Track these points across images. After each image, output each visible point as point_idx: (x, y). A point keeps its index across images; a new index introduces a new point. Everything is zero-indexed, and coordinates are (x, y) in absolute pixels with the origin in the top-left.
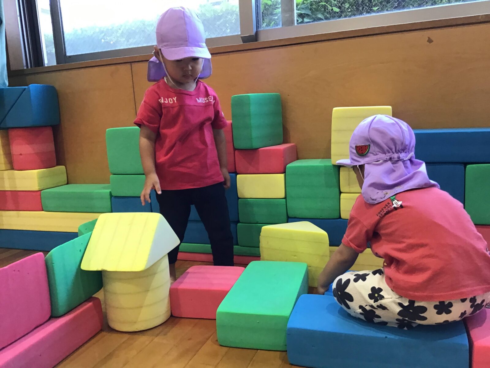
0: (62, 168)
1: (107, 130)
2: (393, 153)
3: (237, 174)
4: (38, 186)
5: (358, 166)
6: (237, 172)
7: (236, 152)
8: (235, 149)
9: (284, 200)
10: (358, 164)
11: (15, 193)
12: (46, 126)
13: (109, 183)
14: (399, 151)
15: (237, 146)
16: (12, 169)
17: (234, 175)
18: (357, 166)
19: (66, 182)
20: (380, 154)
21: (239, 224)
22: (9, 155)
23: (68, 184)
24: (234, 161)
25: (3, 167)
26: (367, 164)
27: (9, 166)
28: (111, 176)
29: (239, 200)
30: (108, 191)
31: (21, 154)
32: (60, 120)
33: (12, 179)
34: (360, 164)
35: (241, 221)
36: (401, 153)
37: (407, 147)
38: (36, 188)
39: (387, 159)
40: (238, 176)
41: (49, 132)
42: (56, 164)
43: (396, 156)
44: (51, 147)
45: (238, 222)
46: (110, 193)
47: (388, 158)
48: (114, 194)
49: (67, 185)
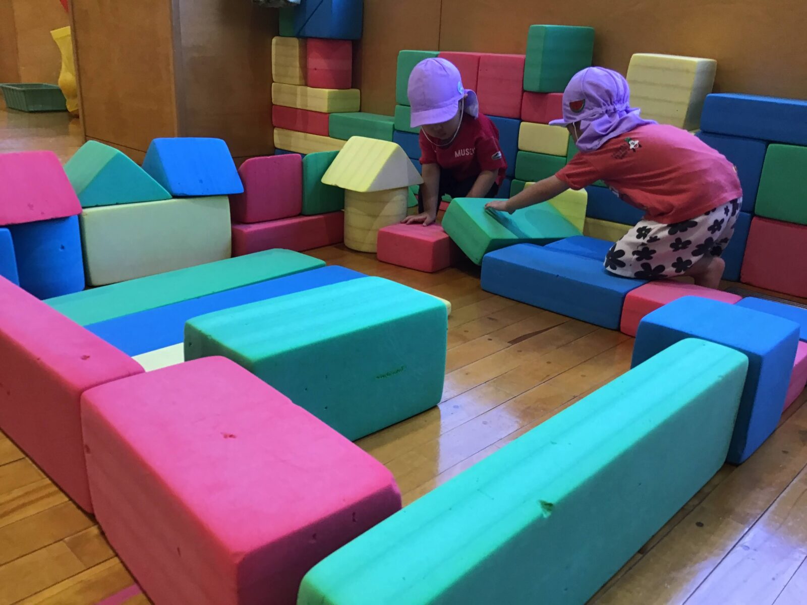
0: (357, 91)
1: (400, 52)
2: (609, 105)
3: (522, 121)
4: (328, 108)
5: (574, 124)
6: (522, 118)
7: (525, 94)
8: (523, 91)
9: (565, 158)
10: (573, 121)
11: (305, 112)
12: (345, 40)
13: (393, 116)
14: (614, 102)
15: (525, 88)
16: (306, 85)
17: (518, 121)
18: (572, 123)
19: (359, 110)
20: (596, 108)
21: (514, 180)
22: (304, 67)
23: (360, 111)
24: (519, 106)
25: (297, 81)
26: (583, 119)
27: (303, 81)
28: (398, 107)
29: (519, 152)
30: (392, 123)
31: (316, 69)
32: (362, 34)
33: (305, 95)
34: (575, 121)
35: (516, 176)
36: (616, 104)
37: (622, 98)
38: (325, 109)
39: (603, 112)
40: (522, 123)
41: (348, 47)
42: (350, 85)
43: (611, 108)
44: (347, 65)
45: (514, 178)
46: (394, 125)
47: (604, 110)
48: (398, 127)
49: (359, 113)
